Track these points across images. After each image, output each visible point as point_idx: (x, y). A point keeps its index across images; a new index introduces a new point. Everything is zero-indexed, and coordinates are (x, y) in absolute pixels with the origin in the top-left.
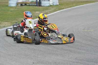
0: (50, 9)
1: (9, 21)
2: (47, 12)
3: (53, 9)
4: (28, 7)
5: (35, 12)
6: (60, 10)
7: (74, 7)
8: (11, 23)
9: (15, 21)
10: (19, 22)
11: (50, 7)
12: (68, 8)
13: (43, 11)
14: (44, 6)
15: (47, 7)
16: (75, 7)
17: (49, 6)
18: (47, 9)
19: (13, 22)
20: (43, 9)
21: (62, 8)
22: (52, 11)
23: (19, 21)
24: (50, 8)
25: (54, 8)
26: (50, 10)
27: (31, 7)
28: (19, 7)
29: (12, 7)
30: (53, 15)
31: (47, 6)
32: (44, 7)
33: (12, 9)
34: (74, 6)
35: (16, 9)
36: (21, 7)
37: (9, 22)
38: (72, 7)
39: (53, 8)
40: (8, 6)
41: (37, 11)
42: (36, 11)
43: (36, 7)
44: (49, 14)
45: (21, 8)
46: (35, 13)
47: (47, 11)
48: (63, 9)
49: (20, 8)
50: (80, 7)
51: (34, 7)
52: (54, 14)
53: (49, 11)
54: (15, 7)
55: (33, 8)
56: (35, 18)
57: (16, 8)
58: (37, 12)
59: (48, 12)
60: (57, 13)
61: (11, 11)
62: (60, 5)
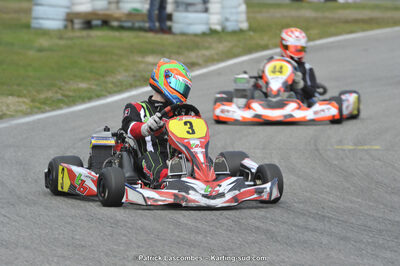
0: (207, 48)
1: (25, 92)
2: (194, 60)
3: (221, 47)
4: (117, 34)
5: (143, 57)
6: (250, 51)
8: (33, 101)
9: (50, 94)
10: (67, 96)
11: (209, 39)
13: (178, 53)
14: (183, 34)
15: (198, 39)
16: (318, 42)
17: (204, 34)
18: (197, 46)
19: (42, 96)
20: (179, 47)
21: (262, 43)
22: (217, 54)
23: (71, 94)
24: (207, 45)
25: (226, 44)
26: (207, 53)
27: (126, 35)
28: (78, 34)
29: (45, 33)
30: (218, 73)
31: (196, 35)
32: (184, 38)
33: (44, 42)
34: (314, 40)
35: (62, 42)
36: (85, 33)
37: (25, 96)
39: (220, 42)
40: (28, 26)
41: (153, 52)
42: (144, 52)
43: (150, 35)
44: (203, 68)
45: (82, 37)
46: (142, 62)
47: (193, 56)
48: (265, 48)
49: (78, 37)
50: (339, 42)
51: (142, 34)
52: (224, 68)
53: (204, 55)
54: (59, 34)
55: (135, 41)
56: (138, 83)
57: (61, 38)
58: (150, 59)
59: (200, 61)
60: (235, 64)
61: (41, 50)
62: (251, 33)
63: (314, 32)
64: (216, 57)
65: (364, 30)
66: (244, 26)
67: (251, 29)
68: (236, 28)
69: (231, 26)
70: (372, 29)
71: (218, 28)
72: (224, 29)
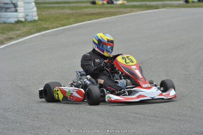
0: (18, 30)
3: (25, 29)
6: (39, 31)
7: (70, 26)
11: (18, 25)
12: (57, 27)
13: (3, 33)
16: (73, 25)
18: (12, 29)
20: (3, 30)
21: (46, 26)
22: (23, 33)
24: (17, 28)
25: (27, 27)
26: (18, 32)
30: (24, 42)
31: (12, 23)
34: (71, 24)
38: (67, 25)
39: (24, 27)
44: (16, 40)
47: (11, 34)
48: (47, 29)
50: (84, 24)
52: (26, 40)
53: (16, 34)
59: (15, 37)
60: (32, 38)
62: (40, 22)
63: (71, 20)
64: (22, 34)
65: (96, 19)
66: (36, 18)
67: (39, 20)
68: (32, 19)
69: (29, 18)
70: (100, 18)
71: (23, 20)
72: (26, 20)
